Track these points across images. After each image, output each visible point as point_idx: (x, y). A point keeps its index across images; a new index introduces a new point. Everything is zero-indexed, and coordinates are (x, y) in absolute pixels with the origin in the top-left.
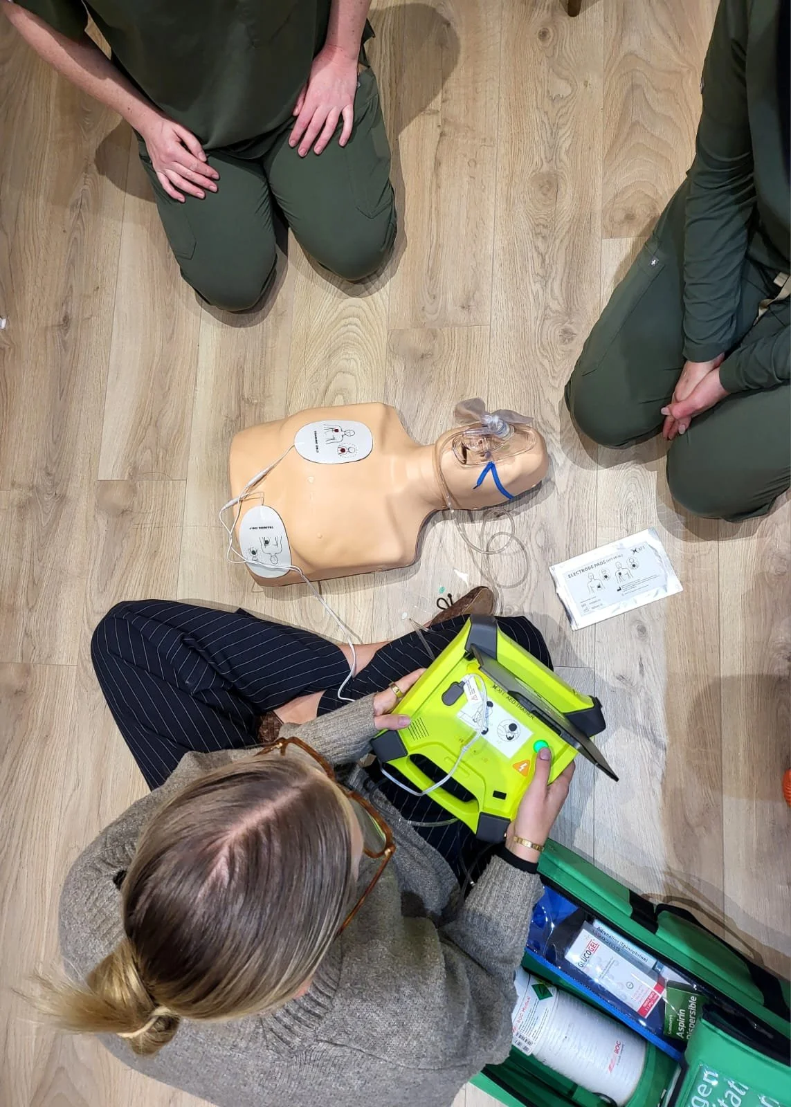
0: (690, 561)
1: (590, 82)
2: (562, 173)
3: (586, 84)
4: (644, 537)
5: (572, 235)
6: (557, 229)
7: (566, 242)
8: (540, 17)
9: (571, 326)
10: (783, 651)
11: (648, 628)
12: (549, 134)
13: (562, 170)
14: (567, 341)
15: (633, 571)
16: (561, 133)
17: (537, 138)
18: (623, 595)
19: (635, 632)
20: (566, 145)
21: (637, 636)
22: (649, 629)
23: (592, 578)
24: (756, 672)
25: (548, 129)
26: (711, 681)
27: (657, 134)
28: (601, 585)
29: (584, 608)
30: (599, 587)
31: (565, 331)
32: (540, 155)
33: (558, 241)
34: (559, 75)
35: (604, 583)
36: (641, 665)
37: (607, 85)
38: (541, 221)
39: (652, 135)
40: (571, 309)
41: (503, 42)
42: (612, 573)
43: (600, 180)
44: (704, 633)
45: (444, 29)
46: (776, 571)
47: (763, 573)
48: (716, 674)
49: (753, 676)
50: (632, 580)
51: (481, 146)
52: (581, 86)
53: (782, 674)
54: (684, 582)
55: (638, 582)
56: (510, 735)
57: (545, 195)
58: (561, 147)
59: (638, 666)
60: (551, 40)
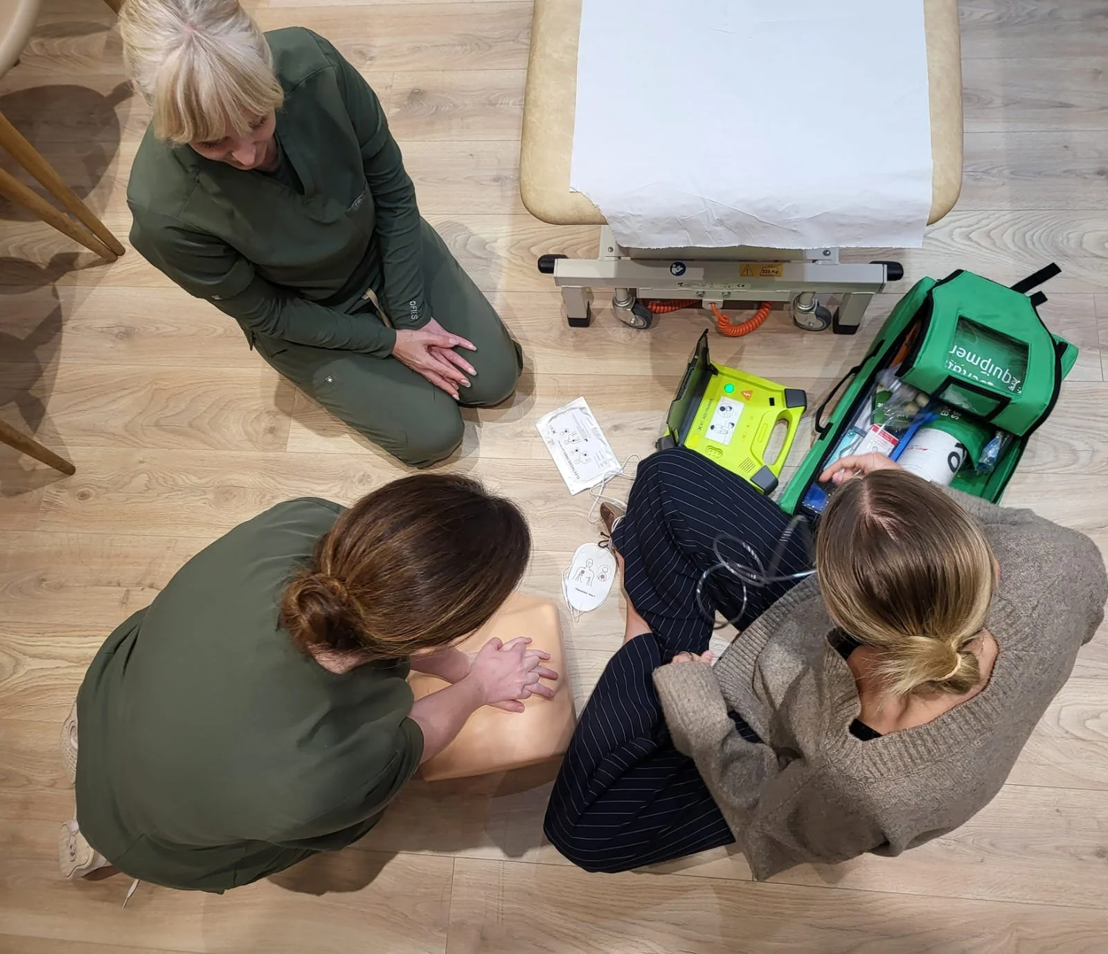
0: (562, 394)
1: (141, 459)
2: (218, 482)
3: (141, 462)
4: (542, 425)
5: (276, 475)
6: (268, 487)
7: (282, 480)
8: (65, 499)
9: (357, 476)
10: (633, 335)
11: (616, 424)
12: (180, 493)
13: (216, 483)
14: (369, 480)
15: (571, 431)
16: (180, 482)
17: (181, 503)
18: (591, 438)
19: (618, 433)
20: (194, 479)
21: (621, 431)
22: (616, 422)
23: (579, 461)
24: (648, 353)
25: (174, 494)
26: (656, 382)
27: (204, 408)
28: (584, 454)
30: (586, 455)
31: (360, 481)
32: (197, 501)
33: (280, 486)
34: (126, 484)
35: (581, 451)
36: (645, 429)
37: (149, 445)
38: (258, 500)
39: (205, 412)
40: (342, 476)
41: (79, 530)
42: (573, 446)
43: (233, 453)
45: (47, 585)
46: (572, 337)
47: (574, 346)
48: (651, 378)
50: (578, 432)
51: (173, 551)
52: (142, 466)
54: (578, 396)
55: (579, 427)
56: (729, 409)
57: (235, 496)
58: (195, 483)
60: (89, 490)
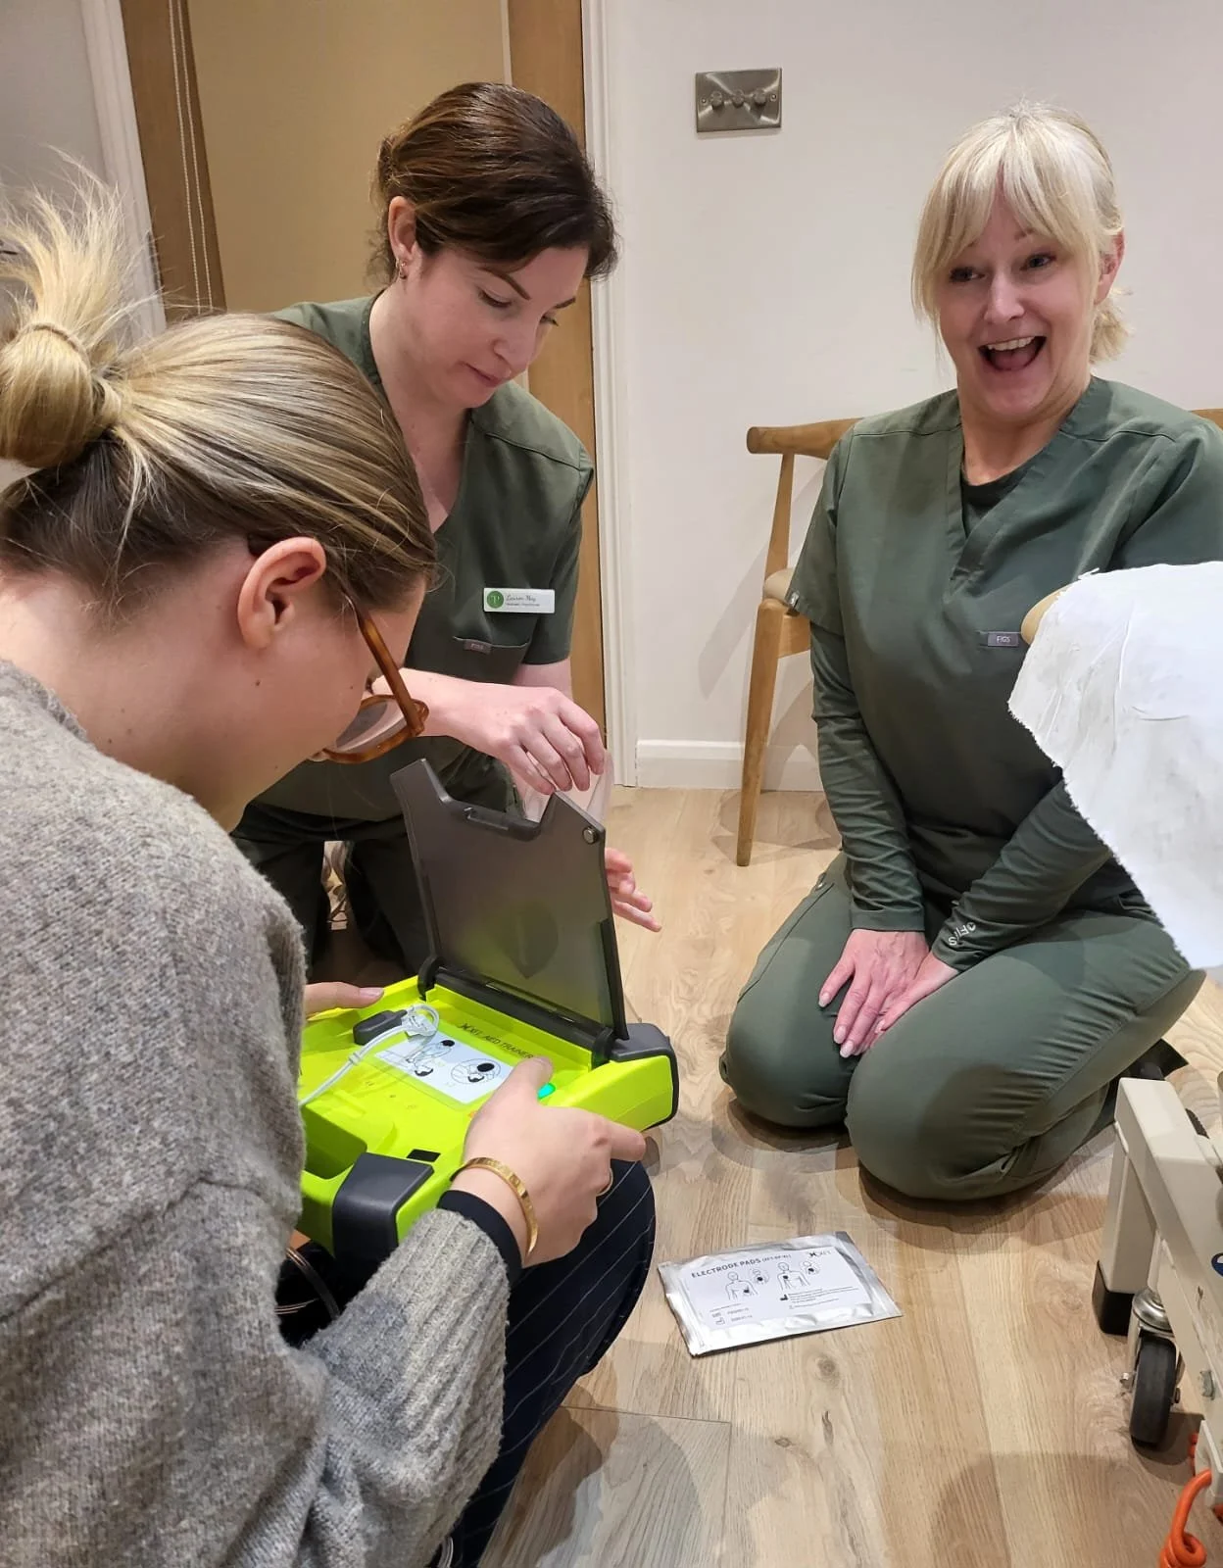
11: (838, 1366)
15: (809, 1277)
18: (791, 1307)
19: (814, 1369)
21: (819, 1376)
22: (843, 1367)
24: (1061, 1451)
26: (972, 1460)
28: (751, 1290)
29: (718, 1319)
30: (747, 1291)
35: (757, 1286)
36: (827, 1423)
42: (771, 1275)
44: (949, 1380)
47: (1040, 1304)
48: (980, 1449)
49: (1058, 1456)
50: (807, 1288)
53: (1115, 1456)
55: (821, 1293)
56: (476, 1076)
59: (821, 1425)
